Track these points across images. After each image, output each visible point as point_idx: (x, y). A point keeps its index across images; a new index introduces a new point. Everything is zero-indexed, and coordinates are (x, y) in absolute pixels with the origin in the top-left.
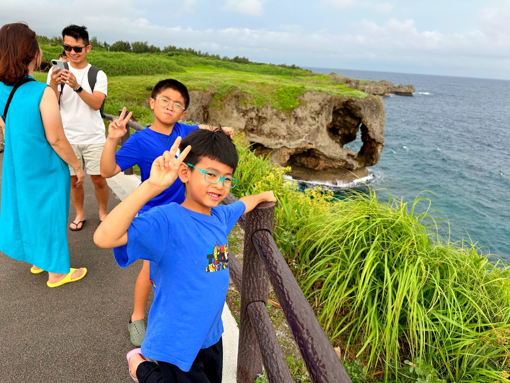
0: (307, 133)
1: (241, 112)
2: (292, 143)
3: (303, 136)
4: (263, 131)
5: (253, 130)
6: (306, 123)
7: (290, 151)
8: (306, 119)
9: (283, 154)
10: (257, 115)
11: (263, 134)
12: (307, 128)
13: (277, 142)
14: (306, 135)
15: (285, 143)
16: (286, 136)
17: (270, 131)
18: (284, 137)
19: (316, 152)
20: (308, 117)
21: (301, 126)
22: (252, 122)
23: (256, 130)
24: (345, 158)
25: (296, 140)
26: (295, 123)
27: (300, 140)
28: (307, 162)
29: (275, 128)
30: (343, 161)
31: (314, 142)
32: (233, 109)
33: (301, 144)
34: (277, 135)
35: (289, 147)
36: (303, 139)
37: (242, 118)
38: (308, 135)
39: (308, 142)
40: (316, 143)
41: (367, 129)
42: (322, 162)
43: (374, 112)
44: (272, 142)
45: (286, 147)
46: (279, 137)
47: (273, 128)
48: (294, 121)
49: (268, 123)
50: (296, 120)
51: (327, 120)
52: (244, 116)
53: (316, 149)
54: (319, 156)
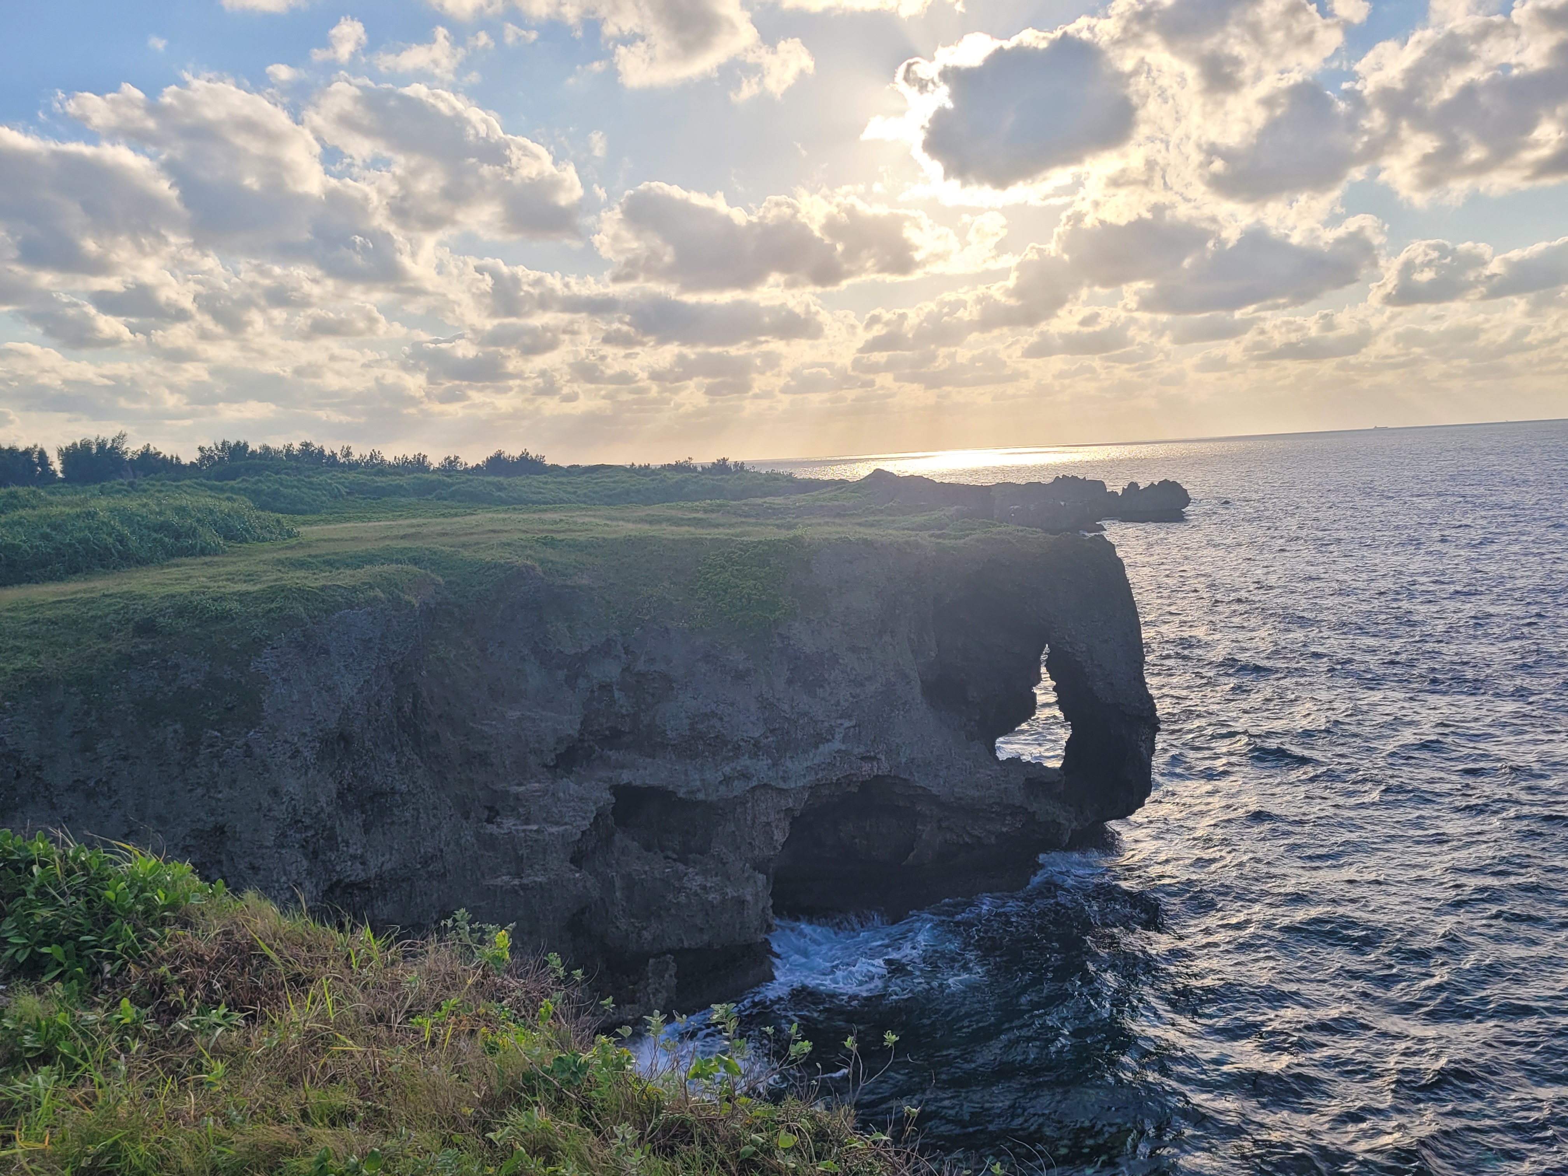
0: (850, 717)
1: (560, 667)
2: (791, 766)
3: (831, 730)
4: (663, 734)
5: (615, 734)
6: (835, 675)
7: (790, 803)
8: (834, 658)
9: (764, 819)
10: (626, 670)
11: (664, 746)
12: (845, 693)
13: (727, 769)
14: (847, 724)
15: (760, 768)
16: (764, 741)
17: (692, 728)
18: (756, 744)
19: (897, 789)
20: (841, 651)
21: (819, 691)
22: (612, 702)
23: (631, 732)
24: (1017, 797)
25: (805, 752)
26: (790, 682)
27: (824, 748)
28: (866, 837)
29: (713, 714)
30: (1013, 814)
31: (882, 747)
32: (523, 660)
33: (830, 766)
34: (725, 743)
35: (782, 785)
36: (837, 745)
37: (566, 689)
38: (853, 723)
39: (856, 751)
40: (892, 752)
41: (1080, 667)
42: (928, 828)
43: (1092, 600)
44: (708, 774)
45: (772, 788)
46: (736, 748)
47: (706, 715)
48: (786, 673)
49: (682, 698)
50: (793, 670)
51: (917, 653)
52: (571, 680)
53: (897, 778)
54: (914, 804)
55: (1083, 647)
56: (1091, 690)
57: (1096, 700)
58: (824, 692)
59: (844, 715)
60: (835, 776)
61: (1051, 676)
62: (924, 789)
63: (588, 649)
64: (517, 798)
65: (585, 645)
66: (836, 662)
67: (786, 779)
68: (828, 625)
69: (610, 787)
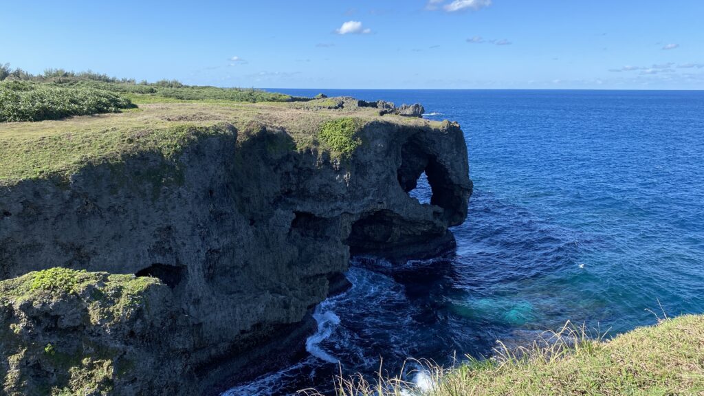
1: (271, 164)
2: (355, 205)
4: (308, 192)
5: (290, 191)
6: (371, 171)
7: (354, 219)
9: (344, 225)
10: (295, 166)
11: (308, 197)
12: (374, 178)
13: (332, 206)
14: (374, 189)
15: (345, 206)
16: (346, 195)
17: (320, 189)
18: (343, 197)
19: (388, 215)
20: (373, 162)
21: (365, 177)
22: (289, 179)
23: (295, 191)
24: (431, 218)
25: (360, 200)
27: (366, 199)
28: (373, 231)
29: (328, 185)
30: (428, 224)
31: (385, 198)
32: (258, 161)
33: (368, 205)
34: (332, 196)
35: (351, 212)
37: (274, 173)
39: (377, 200)
40: (388, 201)
41: (446, 171)
42: (396, 229)
43: (454, 146)
44: (325, 207)
45: (348, 213)
46: (336, 198)
47: (325, 185)
48: (354, 170)
49: (316, 178)
50: (357, 169)
51: (396, 164)
52: (275, 170)
53: (389, 210)
54: (392, 220)
55: (449, 163)
56: (450, 179)
57: (452, 183)
58: (367, 178)
59: (373, 186)
60: (369, 209)
61: (426, 174)
62: (398, 214)
63: (281, 158)
64: (262, 216)
65: (280, 156)
66: (372, 166)
67: (353, 210)
68: (370, 152)
69: (293, 212)
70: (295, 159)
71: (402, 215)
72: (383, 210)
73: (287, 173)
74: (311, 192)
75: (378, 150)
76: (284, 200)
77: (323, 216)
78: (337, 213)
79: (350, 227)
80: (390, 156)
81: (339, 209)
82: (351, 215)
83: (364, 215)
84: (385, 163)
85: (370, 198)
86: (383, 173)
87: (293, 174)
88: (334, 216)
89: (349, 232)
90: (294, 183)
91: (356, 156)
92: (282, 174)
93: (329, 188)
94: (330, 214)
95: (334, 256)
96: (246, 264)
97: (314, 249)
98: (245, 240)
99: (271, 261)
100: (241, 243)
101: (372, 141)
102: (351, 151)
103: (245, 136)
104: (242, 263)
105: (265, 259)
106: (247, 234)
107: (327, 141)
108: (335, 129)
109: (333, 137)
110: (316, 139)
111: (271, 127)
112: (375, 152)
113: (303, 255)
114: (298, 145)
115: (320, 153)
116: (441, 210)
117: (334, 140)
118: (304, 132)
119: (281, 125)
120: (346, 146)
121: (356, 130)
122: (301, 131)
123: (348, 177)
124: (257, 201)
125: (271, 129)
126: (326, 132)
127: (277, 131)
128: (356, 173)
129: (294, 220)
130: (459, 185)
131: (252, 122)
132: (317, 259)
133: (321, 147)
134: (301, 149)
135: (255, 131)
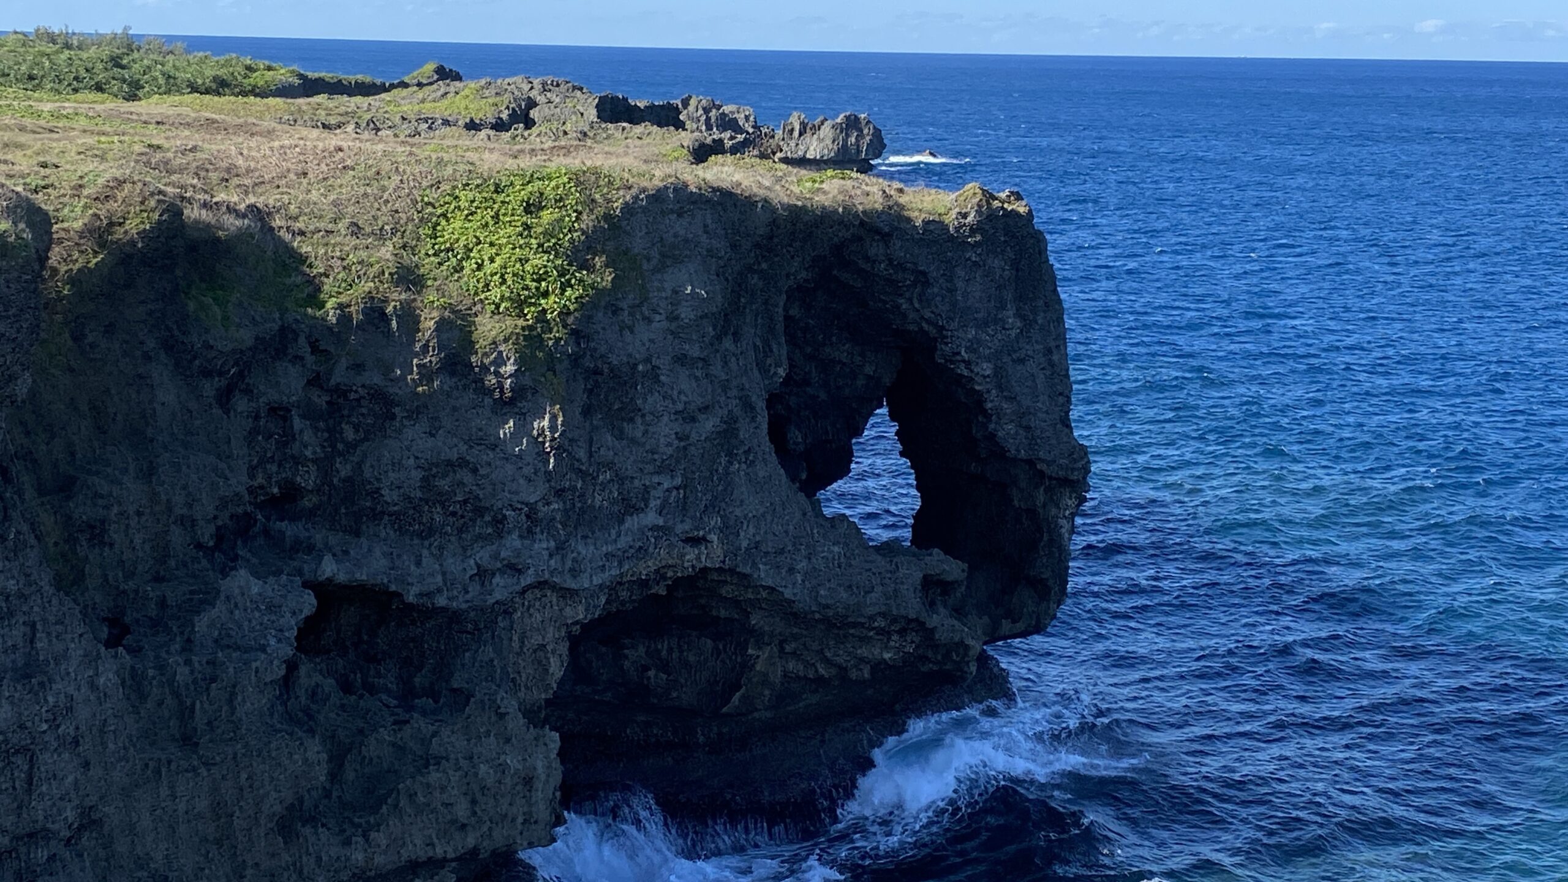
0: (672, 472)
1: (207, 374)
2: (584, 550)
3: (645, 494)
4: (375, 495)
5: (291, 493)
6: (653, 402)
7: (578, 613)
8: (654, 374)
9: (536, 640)
10: (315, 381)
11: (376, 516)
12: (666, 430)
13: (483, 555)
14: (666, 482)
15: (539, 556)
16: (543, 510)
17: (426, 483)
18: (532, 514)
19: (726, 591)
20: (663, 362)
21: (627, 428)
22: (288, 437)
23: (318, 490)
24: (912, 605)
25: (605, 528)
27: (632, 523)
28: (664, 667)
29: (463, 463)
30: (902, 632)
31: (716, 521)
32: (147, 357)
33: (642, 552)
34: (480, 511)
35: (571, 584)
37: (217, 411)
38: (678, 481)
39: (679, 528)
40: (729, 530)
41: (979, 400)
42: (765, 654)
43: (1009, 295)
44: (452, 564)
45: (554, 587)
46: (499, 521)
47: (449, 463)
48: (581, 398)
49: (409, 433)
50: (591, 391)
51: (764, 370)
52: (224, 397)
53: (732, 571)
54: (747, 615)
55: (986, 368)
56: (992, 436)
57: (999, 453)
58: (636, 430)
59: (664, 468)
60: (645, 568)
61: (893, 416)
62: (772, 590)
63: (250, 343)
64: (162, 603)
65: (245, 336)
66: (656, 379)
67: (574, 572)
68: (649, 320)
69: (306, 585)
70: (315, 349)
71: (788, 593)
72: (705, 570)
73: (279, 412)
74: (388, 495)
75: (686, 313)
76: (266, 532)
77: (441, 601)
78: (501, 588)
79: (564, 648)
80: (736, 337)
81: (514, 569)
82: (567, 594)
83: (624, 594)
84: (717, 369)
85: (651, 518)
86: (704, 409)
87: (303, 417)
88: (491, 601)
89: (556, 669)
90: (308, 453)
91: (588, 338)
92: (257, 418)
93: (468, 478)
94: (474, 589)
95: (490, 782)
96: (89, 821)
97: (400, 749)
98: (83, 713)
99: (202, 805)
100: (66, 728)
101: (655, 270)
102: (565, 313)
103: (88, 245)
104: (70, 814)
105: (174, 797)
106: (93, 686)
107: (459, 269)
108: (496, 217)
109: (489, 251)
110: (407, 259)
111: (205, 205)
112: (673, 318)
113: (350, 775)
114: (328, 285)
115: (428, 323)
116: (953, 569)
117: (489, 268)
118: (356, 229)
119: (251, 199)
120: (546, 294)
121: (587, 221)
122: (342, 226)
123: (553, 428)
124: (138, 541)
125: (205, 215)
126: (454, 230)
127: (232, 223)
128: (587, 412)
129: (307, 619)
130: (1031, 463)
131: (120, 183)
132: (412, 796)
133: (432, 296)
134: (341, 306)
135: (133, 226)
